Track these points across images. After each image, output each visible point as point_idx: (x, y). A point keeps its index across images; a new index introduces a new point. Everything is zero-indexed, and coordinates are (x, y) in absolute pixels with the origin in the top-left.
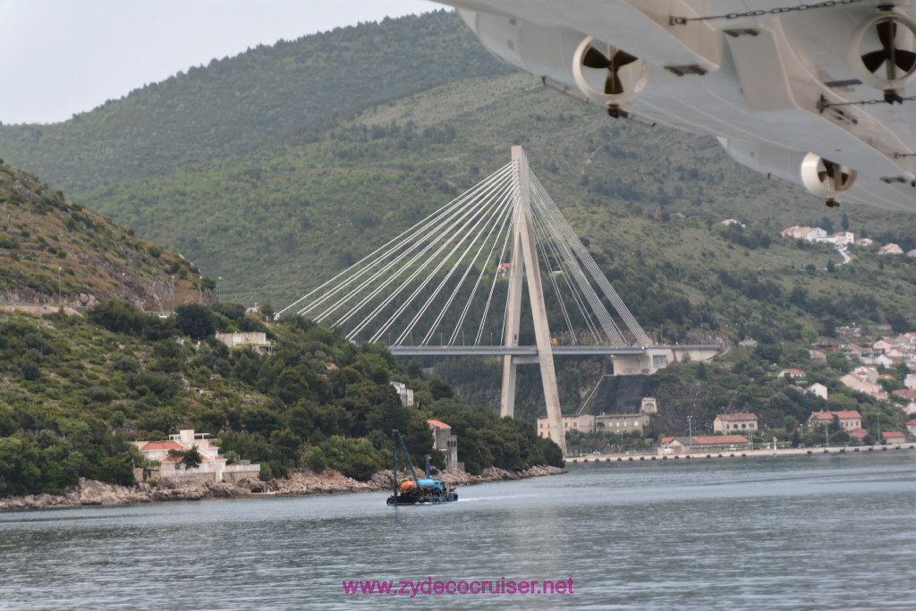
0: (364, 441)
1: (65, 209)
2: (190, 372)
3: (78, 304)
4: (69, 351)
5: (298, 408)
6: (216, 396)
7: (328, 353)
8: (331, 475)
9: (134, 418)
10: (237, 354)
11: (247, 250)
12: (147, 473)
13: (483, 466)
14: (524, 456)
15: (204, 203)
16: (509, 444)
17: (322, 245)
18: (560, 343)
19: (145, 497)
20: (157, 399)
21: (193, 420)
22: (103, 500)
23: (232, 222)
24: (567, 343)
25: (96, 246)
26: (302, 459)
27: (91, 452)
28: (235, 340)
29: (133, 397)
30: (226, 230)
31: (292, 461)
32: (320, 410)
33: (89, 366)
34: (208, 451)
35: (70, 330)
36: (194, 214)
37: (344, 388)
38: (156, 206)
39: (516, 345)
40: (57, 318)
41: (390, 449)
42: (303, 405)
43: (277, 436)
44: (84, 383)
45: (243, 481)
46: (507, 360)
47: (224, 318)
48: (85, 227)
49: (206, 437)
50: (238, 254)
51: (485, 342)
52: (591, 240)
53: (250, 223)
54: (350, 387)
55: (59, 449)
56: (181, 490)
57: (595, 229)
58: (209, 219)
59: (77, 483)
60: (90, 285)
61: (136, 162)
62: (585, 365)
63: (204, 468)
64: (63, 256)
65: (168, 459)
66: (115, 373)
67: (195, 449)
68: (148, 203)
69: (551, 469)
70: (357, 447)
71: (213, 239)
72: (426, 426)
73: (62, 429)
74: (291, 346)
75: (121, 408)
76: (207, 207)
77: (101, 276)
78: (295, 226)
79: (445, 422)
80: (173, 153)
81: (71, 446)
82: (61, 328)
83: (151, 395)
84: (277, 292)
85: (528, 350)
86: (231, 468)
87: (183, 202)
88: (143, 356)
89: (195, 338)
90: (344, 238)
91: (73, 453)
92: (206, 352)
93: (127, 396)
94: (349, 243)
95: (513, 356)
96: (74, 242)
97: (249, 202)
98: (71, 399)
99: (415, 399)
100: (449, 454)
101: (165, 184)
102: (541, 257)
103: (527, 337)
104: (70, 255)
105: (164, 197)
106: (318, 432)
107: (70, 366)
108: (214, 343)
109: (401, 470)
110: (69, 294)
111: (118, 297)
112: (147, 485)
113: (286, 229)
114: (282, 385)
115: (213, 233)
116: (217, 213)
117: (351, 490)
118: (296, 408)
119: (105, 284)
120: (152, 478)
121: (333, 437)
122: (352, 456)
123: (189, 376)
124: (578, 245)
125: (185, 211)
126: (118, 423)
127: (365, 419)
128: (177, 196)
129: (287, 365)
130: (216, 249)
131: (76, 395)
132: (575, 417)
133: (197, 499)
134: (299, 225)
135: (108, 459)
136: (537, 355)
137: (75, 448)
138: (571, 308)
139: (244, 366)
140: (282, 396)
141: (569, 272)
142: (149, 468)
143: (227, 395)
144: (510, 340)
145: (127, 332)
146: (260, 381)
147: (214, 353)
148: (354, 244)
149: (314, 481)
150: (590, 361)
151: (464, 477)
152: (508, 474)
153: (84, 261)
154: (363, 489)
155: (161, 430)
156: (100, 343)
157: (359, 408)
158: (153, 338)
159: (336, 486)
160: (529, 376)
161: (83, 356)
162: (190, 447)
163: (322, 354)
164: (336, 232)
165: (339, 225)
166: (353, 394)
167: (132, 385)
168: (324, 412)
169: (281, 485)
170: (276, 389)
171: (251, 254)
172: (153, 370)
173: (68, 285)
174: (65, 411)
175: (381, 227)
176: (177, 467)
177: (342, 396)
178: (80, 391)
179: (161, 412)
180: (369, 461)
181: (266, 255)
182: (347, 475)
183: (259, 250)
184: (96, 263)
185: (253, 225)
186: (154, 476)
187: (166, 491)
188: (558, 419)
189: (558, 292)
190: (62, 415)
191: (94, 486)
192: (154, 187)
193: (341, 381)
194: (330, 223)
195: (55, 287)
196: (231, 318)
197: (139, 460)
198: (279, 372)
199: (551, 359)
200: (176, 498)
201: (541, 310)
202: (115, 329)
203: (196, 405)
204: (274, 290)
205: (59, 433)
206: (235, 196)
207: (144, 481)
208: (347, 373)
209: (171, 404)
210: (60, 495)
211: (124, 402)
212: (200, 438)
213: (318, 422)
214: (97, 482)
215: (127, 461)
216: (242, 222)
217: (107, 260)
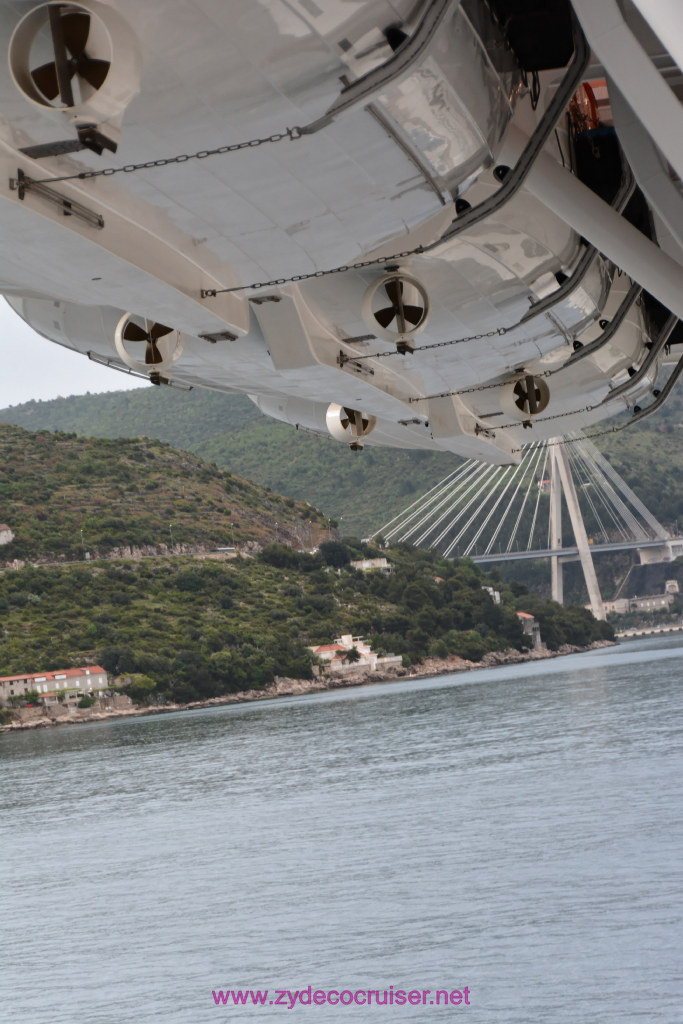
0: (472, 632)
1: (220, 477)
2: (339, 592)
3: (247, 549)
4: (250, 585)
5: (423, 612)
6: (360, 609)
7: (433, 569)
8: (453, 659)
9: (305, 630)
10: (370, 576)
11: (324, 487)
12: (322, 669)
13: (560, 644)
14: (588, 634)
15: (284, 451)
16: (576, 626)
17: (385, 477)
18: (595, 543)
19: (323, 686)
20: (319, 615)
21: (348, 627)
22: (294, 691)
23: (310, 465)
24: (601, 542)
25: (248, 504)
26: (430, 650)
27: (280, 657)
28: (365, 565)
29: (302, 615)
30: (305, 471)
31: (424, 652)
32: (440, 613)
33: (267, 595)
34: (364, 649)
35: (247, 569)
36: (276, 461)
37: (451, 594)
38: (243, 457)
39: (560, 547)
40: (237, 561)
41: (493, 637)
42: (427, 610)
43: (412, 633)
44: (264, 607)
45: (390, 669)
46: (554, 561)
47: (354, 550)
48: (238, 490)
49: (361, 639)
50: (317, 491)
51: (535, 547)
52: (611, 454)
53: (324, 464)
54: (456, 593)
55: (258, 657)
56: (348, 679)
57: (613, 444)
58: (290, 464)
59: (273, 680)
60: (253, 534)
61: (214, 419)
62: (617, 558)
63: (362, 662)
64: (228, 513)
65: (336, 657)
66: (286, 598)
67: (355, 648)
68: (236, 455)
69: (607, 642)
70: (469, 637)
71: (295, 479)
72: (517, 617)
73: (258, 642)
74: (407, 566)
75: (295, 623)
76: (286, 454)
77: (258, 526)
78: (362, 463)
79: (528, 613)
80: (244, 408)
81: (265, 654)
82: (240, 568)
83: (315, 612)
84: (353, 520)
85: (570, 551)
86: (381, 660)
87: (266, 452)
88: (303, 583)
89: (336, 567)
90: (404, 469)
91: (267, 659)
92: (347, 577)
93: (298, 614)
94: (408, 474)
95: (559, 557)
96: (233, 502)
97: (321, 446)
98: (258, 620)
99: (501, 598)
100: (535, 636)
101: (249, 437)
102: (573, 473)
103: (568, 540)
104: (233, 513)
105: (249, 448)
106: (439, 629)
107: (253, 596)
108: (351, 569)
109: (502, 651)
110: (239, 543)
111: (273, 541)
112: (323, 678)
113: (354, 466)
114: (408, 596)
115: (295, 475)
116: (296, 458)
117: (469, 669)
118: (422, 613)
119: (263, 531)
120: (326, 672)
121: (451, 631)
122: (466, 644)
123: (338, 596)
124: (601, 460)
125: (269, 459)
126: (295, 635)
127: (470, 616)
128: (260, 447)
129: (409, 581)
130: (298, 488)
131: (260, 617)
132: (613, 601)
133: (360, 685)
134: (365, 463)
135: (292, 661)
136: (578, 554)
137: (268, 655)
138: (602, 512)
139: (377, 584)
140: (408, 604)
141: (597, 483)
142: (323, 665)
143: (369, 608)
144: (555, 544)
145: (289, 567)
146: (391, 594)
147: (353, 577)
148: (412, 474)
149: (442, 665)
150: (620, 554)
151: (548, 653)
152: (578, 648)
153: (243, 517)
154: (478, 667)
155: (327, 637)
156: (270, 577)
157: (465, 608)
158: (307, 570)
159: (458, 667)
160: (573, 571)
161: (261, 588)
162: (350, 647)
163: (428, 570)
164: (397, 466)
165: (398, 459)
166: (458, 598)
167: (300, 605)
168: (442, 613)
169: (418, 669)
170: (404, 600)
171: (328, 489)
172: (312, 593)
173: (238, 535)
174: (256, 629)
175: (434, 458)
176: (343, 663)
177: (451, 600)
178: (264, 614)
179: (324, 624)
180: (479, 646)
181: (340, 490)
182: (464, 658)
183: (334, 486)
184: (251, 517)
185: (327, 466)
186: (327, 671)
187: (337, 681)
188: (600, 605)
189: (589, 500)
190: (254, 632)
191: (285, 681)
192: (239, 440)
193: (449, 589)
194: (390, 458)
195: (229, 538)
196: (358, 549)
197: (315, 660)
198: (404, 587)
199: (590, 556)
200: (345, 685)
201: (578, 517)
202: (278, 565)
203: (348, 616)
204: (350, 518)
205: (255, 645)
206: (309, 442)
207: (320, 675)
208: (452, 583)
209: (331, 618)
210: (261, 690)
211: (296, 619)
212: (356, 640)
213: (439, 621)
214: (287, 678)
215: (307, 661)
216: (318, 464)
217: (258, 513)
